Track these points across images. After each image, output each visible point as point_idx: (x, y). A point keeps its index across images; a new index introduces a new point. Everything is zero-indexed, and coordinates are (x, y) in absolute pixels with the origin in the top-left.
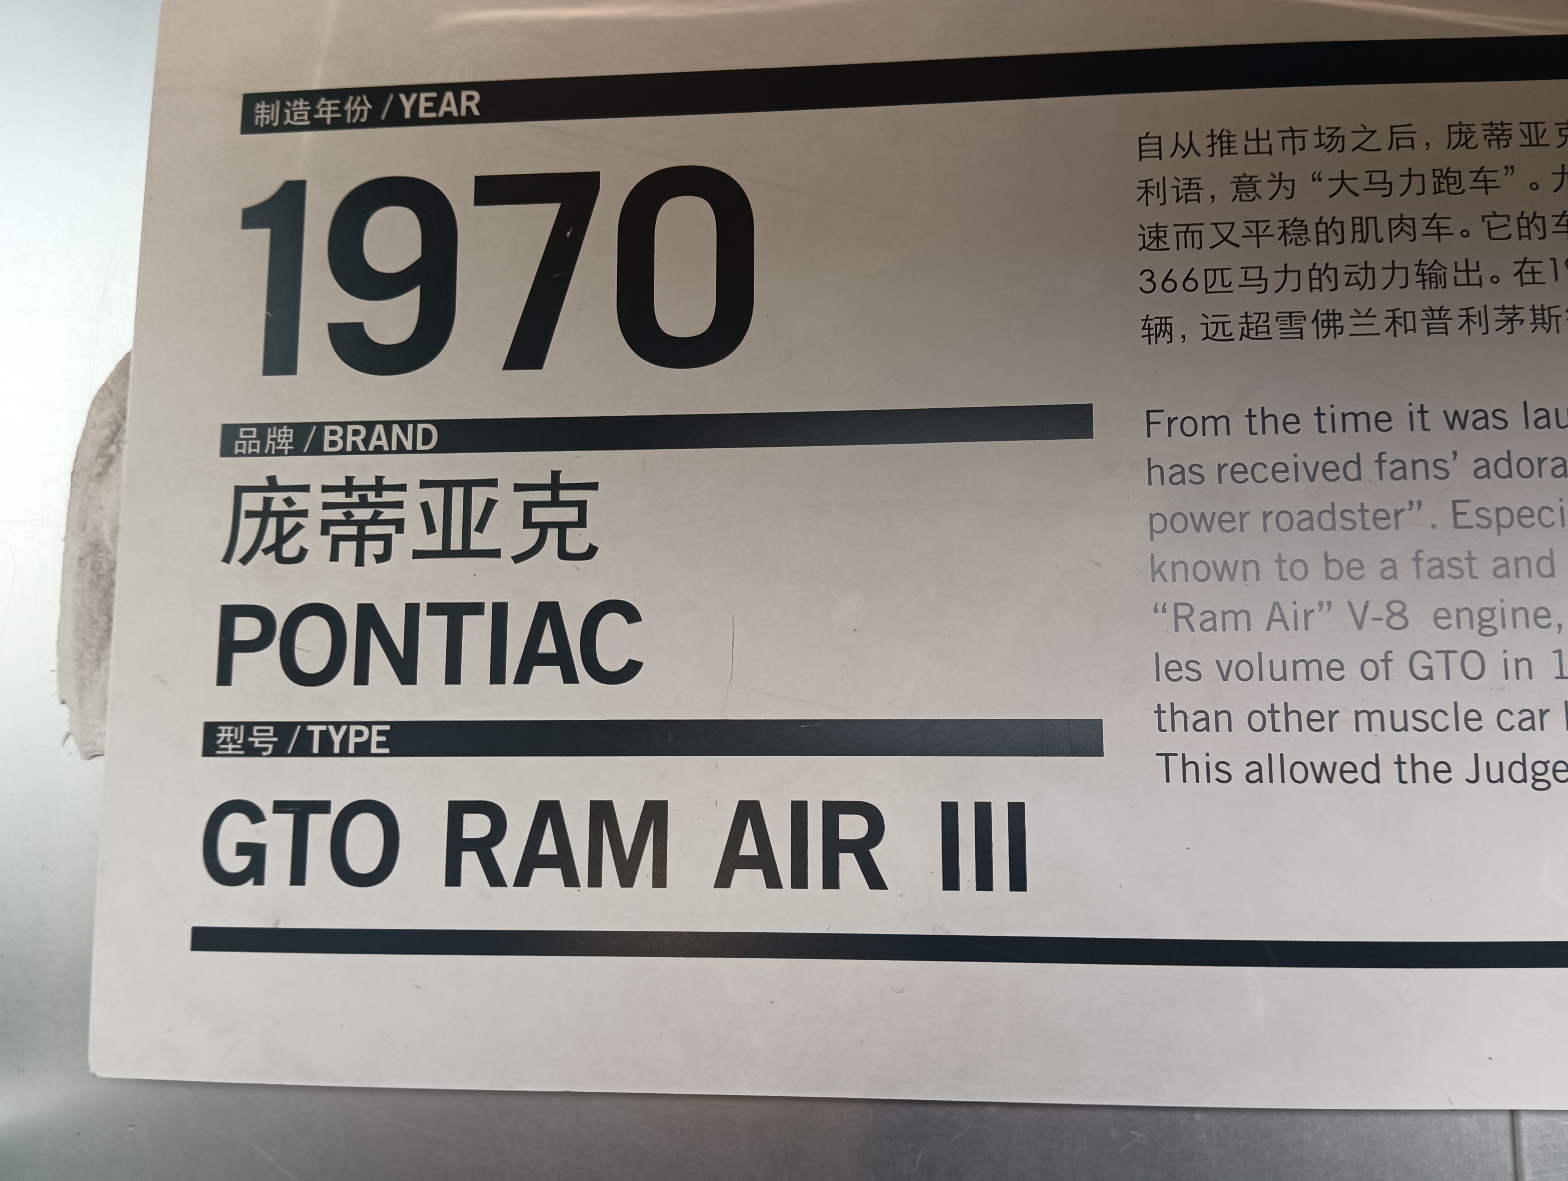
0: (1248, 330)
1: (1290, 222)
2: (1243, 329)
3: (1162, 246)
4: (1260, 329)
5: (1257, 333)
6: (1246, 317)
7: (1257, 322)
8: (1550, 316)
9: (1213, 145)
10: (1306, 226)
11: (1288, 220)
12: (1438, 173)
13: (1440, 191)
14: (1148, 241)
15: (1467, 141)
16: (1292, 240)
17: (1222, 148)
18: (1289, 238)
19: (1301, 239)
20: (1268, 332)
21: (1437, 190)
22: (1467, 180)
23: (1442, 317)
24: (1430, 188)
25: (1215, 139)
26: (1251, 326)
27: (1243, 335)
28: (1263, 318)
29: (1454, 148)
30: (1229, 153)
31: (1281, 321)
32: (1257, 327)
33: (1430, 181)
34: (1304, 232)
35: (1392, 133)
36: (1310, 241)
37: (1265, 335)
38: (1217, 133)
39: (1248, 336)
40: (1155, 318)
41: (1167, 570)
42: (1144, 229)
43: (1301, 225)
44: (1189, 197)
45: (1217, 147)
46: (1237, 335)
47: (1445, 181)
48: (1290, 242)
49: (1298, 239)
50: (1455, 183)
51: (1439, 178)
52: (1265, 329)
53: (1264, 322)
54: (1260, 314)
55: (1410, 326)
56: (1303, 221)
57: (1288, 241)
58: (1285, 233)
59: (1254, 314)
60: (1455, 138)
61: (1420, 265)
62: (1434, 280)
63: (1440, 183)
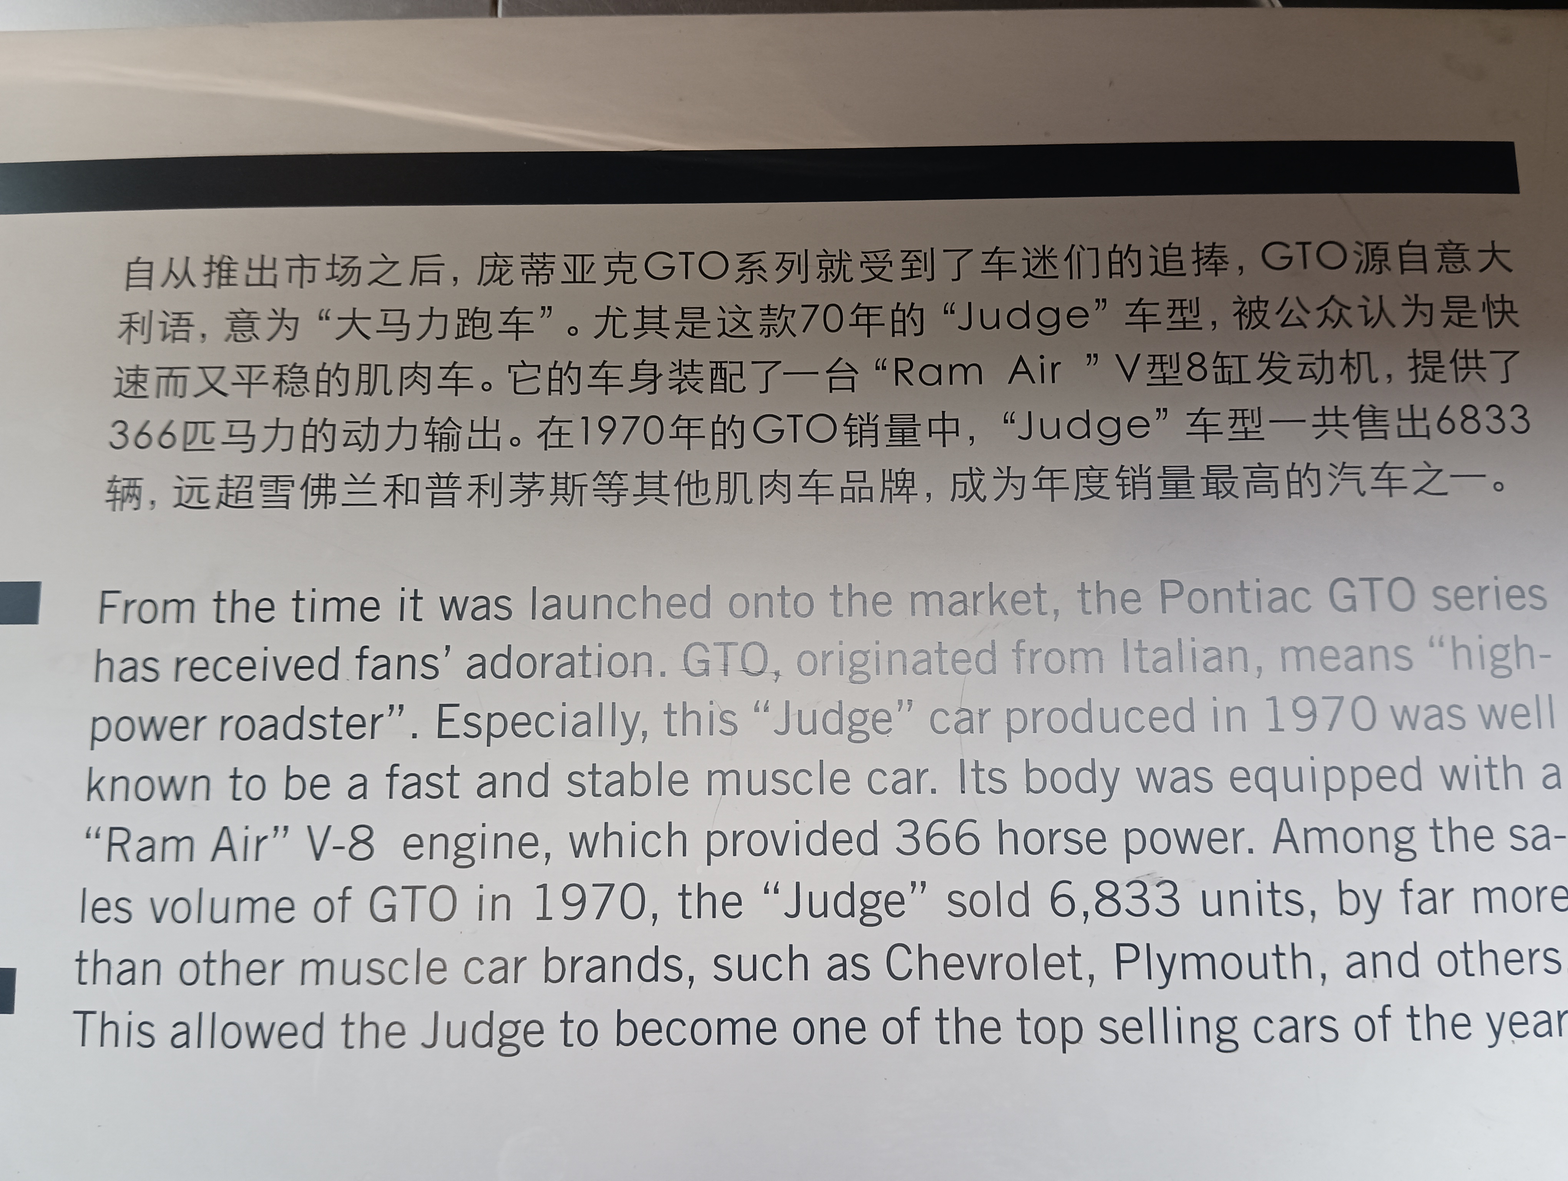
0: (228, 495)
1: (289, 368)
2: (221, 494)
3: (140, 392)
4: (241, 496)
5: (237, 500)
6: (227, 480)
7: (238, 488)
8: (574, 485)
9: (209, 275)
10: (306, 373)
11: (286, 365)
12: (463, 314)
13: (464, 336)
14: (125, 385)
15: (501, 275)
16: (288, 388)
17: (220, 277)
18: (284, 386)
19: (299, 388)
20: (249, 500)
21: (461, 334)
22: (497, 322)
23: (450, 486)
24: (452, 331)
25: (214, 266)
26: (231, 492)
27: (221, 502)
28: (246, 481)
29: (485, 285)
30: (228, 284)
31: (266, 486)
32: (238, 492)
33: (453, 322)
34: (303, 380)
35: (416, 264)
36: (308, 391)
37: (246, 503)
38: (216, 260)
39: (226, 504)
40: (124, 479)
41: (105, 787)
42: (121, 372)
43: (300, 372)
44: (178, 335)
45: (215, 276)
46: (213, 503)
47: (471, 323)
48: (286, 393)
49: (296, 389)
50: (482, 327)
51: (464, 319)
52: (246, 496)
53: (247, 487)
54: (242, 477)
55: (412, 496)
56: (303, 367)
57: (284, 390)
58: (281, 380)
59: (237, 477)
60: (488, 271)
61: (431, 422)
62: (446, 441)
63: (464, 325)
